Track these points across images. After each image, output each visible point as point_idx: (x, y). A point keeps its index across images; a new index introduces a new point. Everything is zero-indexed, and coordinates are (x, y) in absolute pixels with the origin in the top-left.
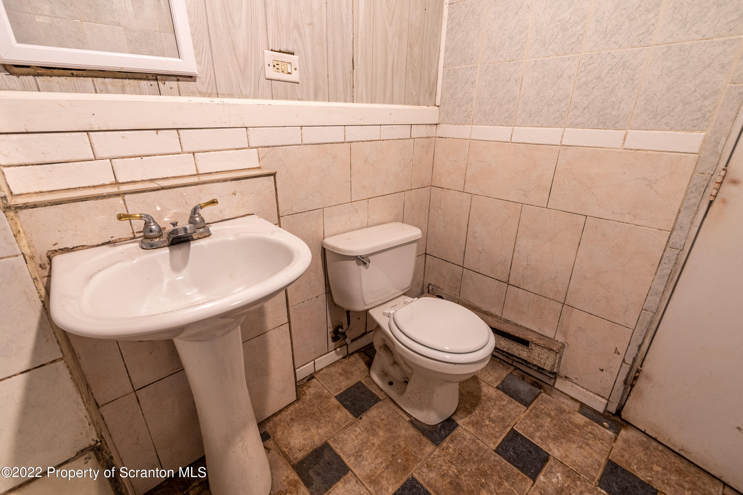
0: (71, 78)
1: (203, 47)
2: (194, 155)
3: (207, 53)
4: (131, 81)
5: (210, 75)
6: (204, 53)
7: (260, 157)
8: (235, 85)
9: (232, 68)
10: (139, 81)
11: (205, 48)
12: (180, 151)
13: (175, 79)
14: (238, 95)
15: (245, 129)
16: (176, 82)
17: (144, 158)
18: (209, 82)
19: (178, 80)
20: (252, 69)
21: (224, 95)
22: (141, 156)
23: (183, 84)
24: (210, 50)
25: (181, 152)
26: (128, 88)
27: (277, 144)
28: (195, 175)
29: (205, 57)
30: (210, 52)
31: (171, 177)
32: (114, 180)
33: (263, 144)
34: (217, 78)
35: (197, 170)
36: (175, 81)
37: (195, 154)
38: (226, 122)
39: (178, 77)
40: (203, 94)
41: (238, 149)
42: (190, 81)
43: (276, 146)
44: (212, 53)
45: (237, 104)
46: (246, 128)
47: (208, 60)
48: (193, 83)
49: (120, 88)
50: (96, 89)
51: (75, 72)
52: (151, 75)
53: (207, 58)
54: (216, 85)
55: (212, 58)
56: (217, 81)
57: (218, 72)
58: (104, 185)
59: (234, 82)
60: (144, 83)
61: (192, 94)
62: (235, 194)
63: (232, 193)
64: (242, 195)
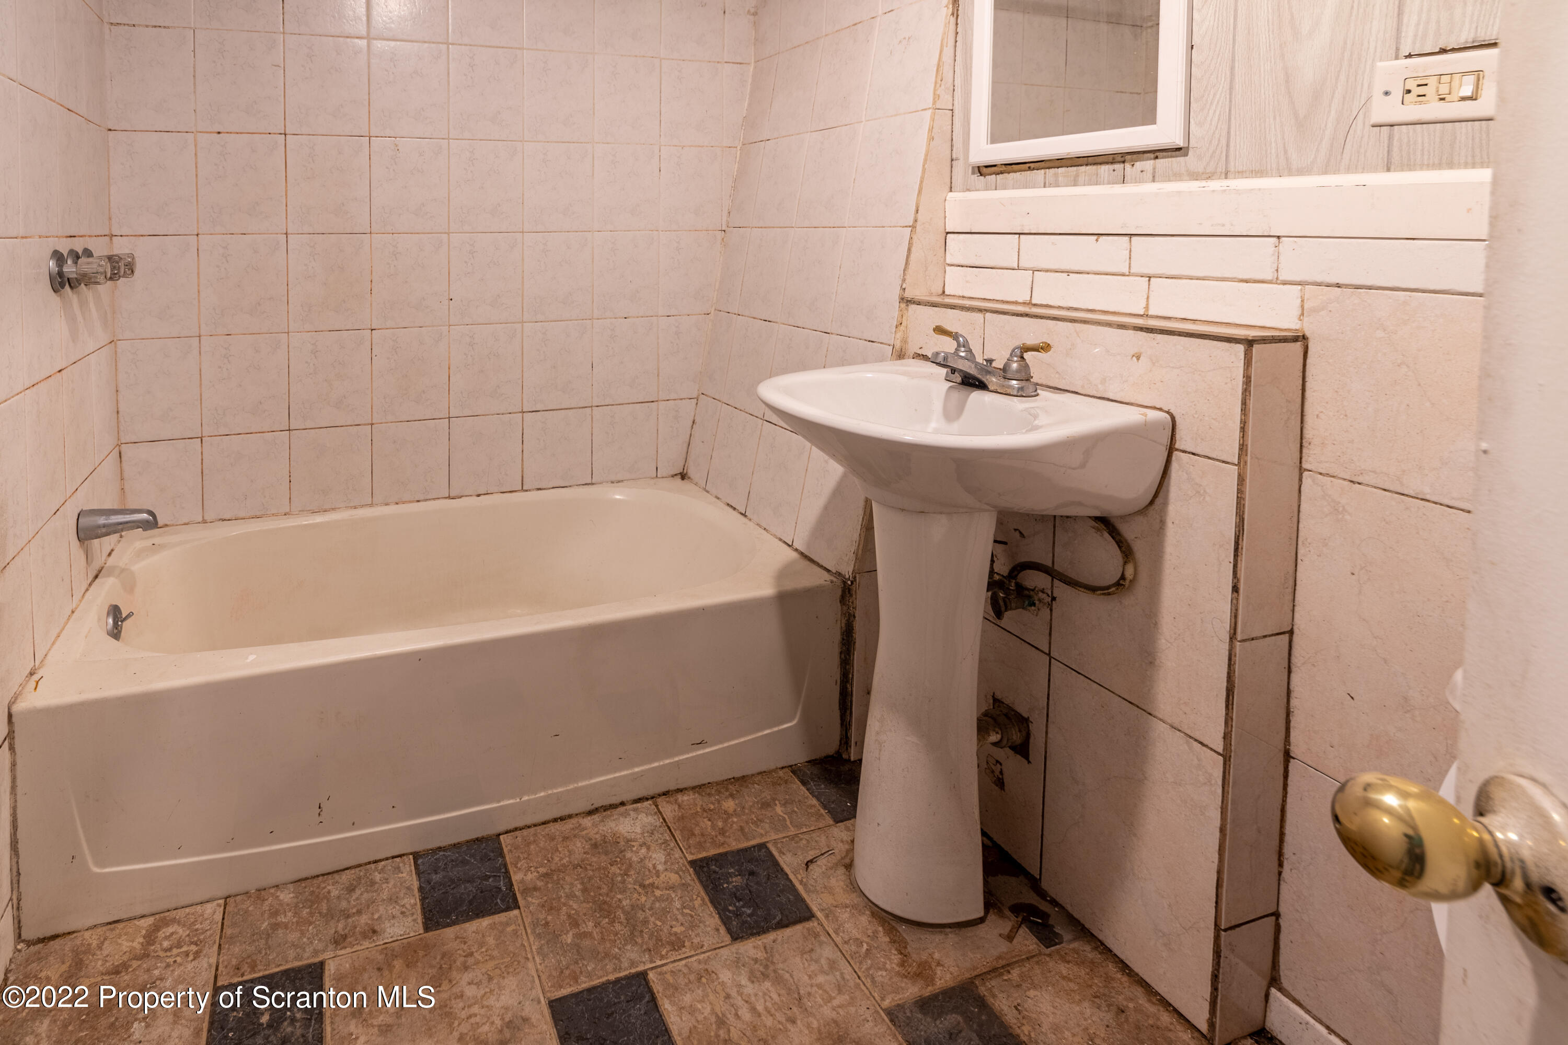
0: (1028, 172)
1: (1215, 95)
2: (1149, 280)
3: (1220, 103)
4: (1089, 167)
5: (1219, 140)
6: (1214, 106)
7: (1306, 306)
8: (1273, 151)
9: (1275, 118)
10: (1099, 166)
11: (1218, 96)
12: (1126, 271)
13: (1152, 156)
14: (1278, 169)
15: (1275, 239)
16: (1152, 162)
17: (1071, 274)
18: (1214, 152)
19: (1157, 158)
20: (1329, 112)
21: (1241, 174)
22: (1068, 272)
23: (1163, 163)
24: (1228, 97)
25: (1127, 273)
26: (1081, 179)
27: (1369, 283)
28: (1142, 316)
29: (1215, 111)
30: (1228, 100)
31: (1099, 311)
32: (1029, 299)
33: (1319, 279)
34: (1232, 144)
35: (1147, 308)
36: (1151, 159)
37: (1152, 279)
38: (1223, 225)
39: (1156, 153)
40: (1195, 176)
41: (1246, 281)
42: (1177, 156)
43: (1370, 288)
44: (1230, 101)
45: (1260, 189)
46: (1279, 237)
47: (1220, 114)
48: (1182, 159)
49: (1072, 179)
50: (1045, 183)
51: (1032, 165)
52: (1120, 155)
53: (1218, 113)
54: (1227, 156)
55: (1230, 110)
56: (1232, 149)
57: (1238, 133)
58: (1016, 303)
59: (1273, 145)
60: (1104, 169)
61: (1177, 177)
62: (1138, 358)
63: (1132, 353)
64: (1154, 364)
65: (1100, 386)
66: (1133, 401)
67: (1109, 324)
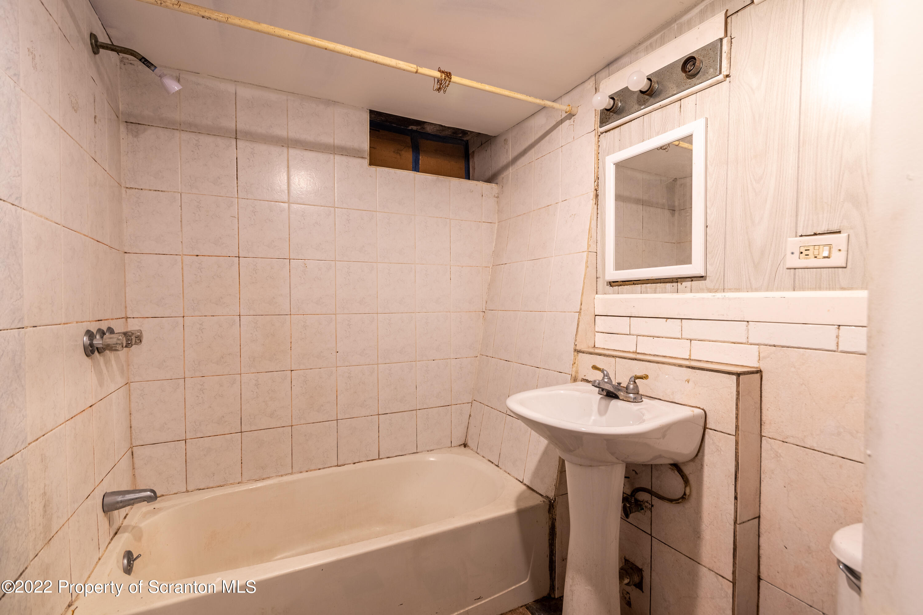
0: (633, 285)
1: (718, 251)
2: (691, 342)
3: (720, 255)
4: (661, 284)
5: (720, 273)
6: (717, 256)
7: (761, 356)
8: (744, 279)
9: (744, 263)
10: (666, 284)
11: (719, 252)
12: (680, 337)
13: (690, 279)
14: (747, 288)
15: (746, 323)
16: (690, 282)
17: (655, 338)
18: (718, 279)
19: (692, 281)
20: (768, 261)
21: (731, 290)
22: (654, 337)
23: (695, 283)
24: (724, 252)
25: (681, 338)
26: (658, 290)
27: (788, 345)
28: (688, 359)
29: (718, 259)
30: (724, 253)
31: (668, 356)
32: (635, 350)
33: (766, 343)
34: (726, 275)
35: (690, 355)
36: (690, 281)
37: (692, 341)
38: (723, 315)
39: (692, 278)
40: (710, 291)
41: (734, 343)
42: (701, 280)
43: (788, 347)
44: (725, 254)
45: (739, 298)
46: (748, 322)
47: (720, 260)
48: (703, 282)
49: (654, 289)
50: (641, 291)
51: (635, 282)
52: (676, 279)
53: (719, 259)
54: (724, 281)
55: (725, 258)
56: (726, 277)
57: (728, 270)
58: (629, 352)
59: (744, 276)
60: (669, 285)
61: (701, 290)
62: (688, 382)
63: (686, 379)
64: (695, 385)
65: (671, 396)
66: (686, 404)
67: (674, 365)
